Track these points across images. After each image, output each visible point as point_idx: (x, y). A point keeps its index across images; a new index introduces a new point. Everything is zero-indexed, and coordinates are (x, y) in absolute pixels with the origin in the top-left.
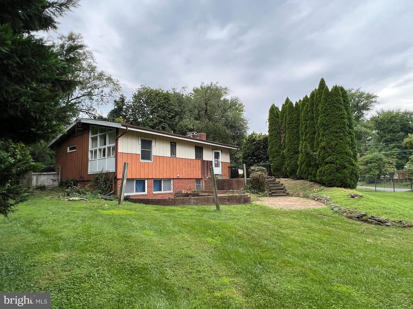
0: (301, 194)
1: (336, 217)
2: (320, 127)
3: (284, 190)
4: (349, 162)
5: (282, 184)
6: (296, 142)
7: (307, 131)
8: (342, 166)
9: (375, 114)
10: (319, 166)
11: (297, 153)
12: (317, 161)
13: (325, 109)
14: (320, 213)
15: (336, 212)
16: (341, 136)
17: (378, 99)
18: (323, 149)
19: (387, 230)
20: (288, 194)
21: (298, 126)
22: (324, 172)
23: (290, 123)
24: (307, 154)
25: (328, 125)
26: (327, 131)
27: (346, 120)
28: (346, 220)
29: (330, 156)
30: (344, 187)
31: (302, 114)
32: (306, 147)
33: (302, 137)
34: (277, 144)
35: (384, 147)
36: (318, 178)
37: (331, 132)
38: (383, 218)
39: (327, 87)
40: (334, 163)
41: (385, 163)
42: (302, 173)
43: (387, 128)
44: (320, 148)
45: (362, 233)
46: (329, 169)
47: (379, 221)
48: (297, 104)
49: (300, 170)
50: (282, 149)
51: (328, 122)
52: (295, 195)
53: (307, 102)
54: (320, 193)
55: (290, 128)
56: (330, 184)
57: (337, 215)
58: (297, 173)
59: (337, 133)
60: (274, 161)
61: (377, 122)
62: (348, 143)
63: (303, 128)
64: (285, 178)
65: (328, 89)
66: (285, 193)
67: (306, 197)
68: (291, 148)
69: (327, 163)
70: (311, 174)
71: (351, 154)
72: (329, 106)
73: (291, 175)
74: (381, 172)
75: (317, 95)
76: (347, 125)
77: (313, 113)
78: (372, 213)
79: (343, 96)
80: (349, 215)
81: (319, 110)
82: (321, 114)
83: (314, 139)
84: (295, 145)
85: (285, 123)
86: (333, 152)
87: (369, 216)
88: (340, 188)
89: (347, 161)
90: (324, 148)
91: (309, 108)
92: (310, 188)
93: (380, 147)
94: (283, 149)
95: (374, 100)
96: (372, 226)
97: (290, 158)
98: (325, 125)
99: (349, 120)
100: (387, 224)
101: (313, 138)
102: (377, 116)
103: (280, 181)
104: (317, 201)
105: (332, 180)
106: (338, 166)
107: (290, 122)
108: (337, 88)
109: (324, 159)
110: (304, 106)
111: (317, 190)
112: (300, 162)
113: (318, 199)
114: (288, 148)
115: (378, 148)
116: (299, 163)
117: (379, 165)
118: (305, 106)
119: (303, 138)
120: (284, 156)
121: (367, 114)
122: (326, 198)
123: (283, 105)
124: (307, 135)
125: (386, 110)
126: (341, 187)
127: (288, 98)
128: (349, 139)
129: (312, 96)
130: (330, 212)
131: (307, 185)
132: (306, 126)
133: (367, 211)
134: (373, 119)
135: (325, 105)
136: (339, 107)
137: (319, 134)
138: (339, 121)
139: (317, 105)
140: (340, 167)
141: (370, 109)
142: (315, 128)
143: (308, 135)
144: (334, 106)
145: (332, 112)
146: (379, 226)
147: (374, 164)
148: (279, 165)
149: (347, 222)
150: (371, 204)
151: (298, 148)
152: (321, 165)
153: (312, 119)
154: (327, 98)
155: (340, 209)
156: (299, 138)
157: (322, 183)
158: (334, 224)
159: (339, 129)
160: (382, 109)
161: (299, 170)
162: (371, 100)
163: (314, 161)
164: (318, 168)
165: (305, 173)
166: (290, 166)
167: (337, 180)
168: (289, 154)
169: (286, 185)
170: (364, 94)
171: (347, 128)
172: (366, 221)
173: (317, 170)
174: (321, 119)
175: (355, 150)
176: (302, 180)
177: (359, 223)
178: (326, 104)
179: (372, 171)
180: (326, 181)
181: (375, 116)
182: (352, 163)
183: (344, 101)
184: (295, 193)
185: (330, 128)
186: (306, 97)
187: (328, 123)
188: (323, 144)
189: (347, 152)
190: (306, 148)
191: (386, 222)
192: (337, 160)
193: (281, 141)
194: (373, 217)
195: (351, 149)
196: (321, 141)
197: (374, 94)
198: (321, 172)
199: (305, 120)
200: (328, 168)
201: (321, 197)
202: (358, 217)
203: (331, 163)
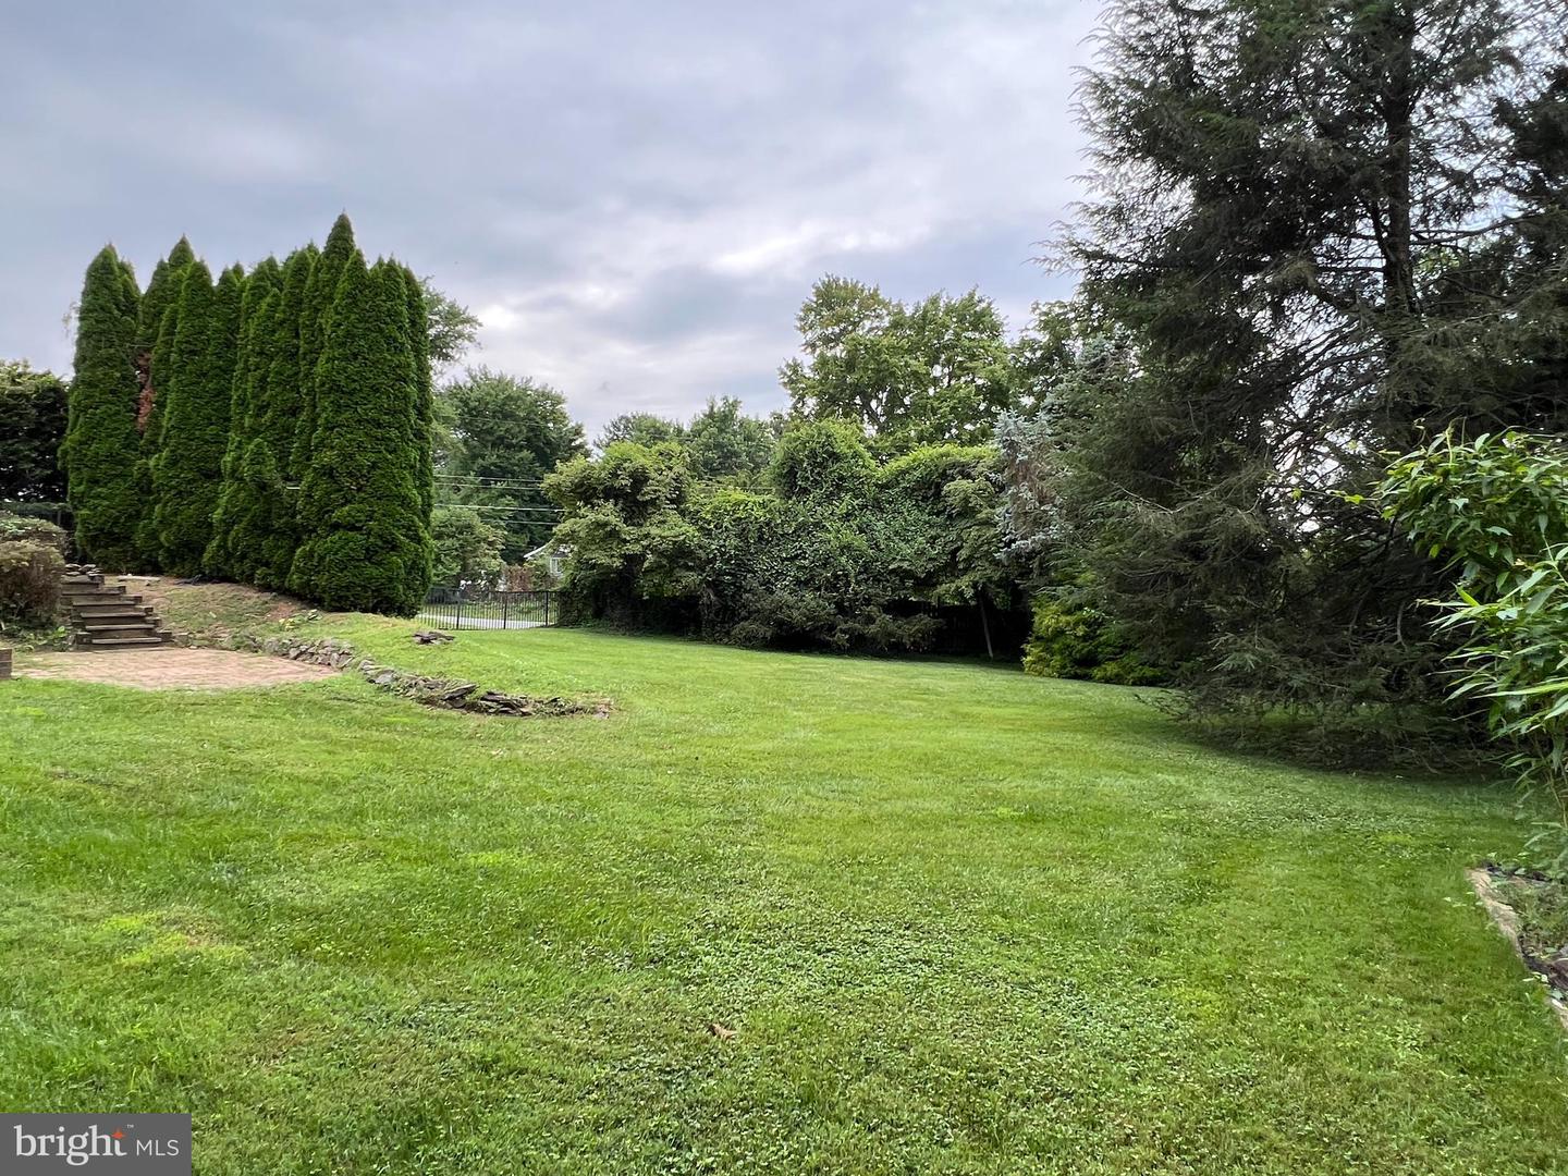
0: (226, 638)
1: (388, 704)
2: (321, 392)
3: (145, 622)
4: (409, 529)
5: (138, 599)
6: (211, 430)
7: (265, 397)
8: (384, 542)
9: (464, 380)
10: (305, 537)
11: (214, 475)
12: (299, 517)
13: (348, 334)
14: (333, 695)
15: (387, 688)
16: (392, 440)
17: (478, 332)
18: (324, 474)
19: (526, 724)
20: (167, 639)
21: (227, 370)
22: (322, 558)
23: (193, 352)
24: (263, 487)
25: (351, 393)
26: (347, 415)
27: (412, 389)
28: (420, 708)
29: (347, 502)
30: (386, 613)
31: (252, 328)
32: (258, 459)
33: (242, 418)
34: (116, 425)
35: (478, 490)
36: (295, 580)
37: (359, 421)
38: (514, 694)
39: (359, 254)
40: (360, 529)
41: (479, 542)
42: (229, 555)
43: (490, 432)
44: (315, 469)
45: (470, 738)
46: (342, 547)
47: (506, 705)
48: (225, 279)
49: (218, 546)
50: (142, 453)
51: (354, 381)
52: (197, 643)
53: (273, 285)
54: (305, 630)
55: (191, 373)
56: (340, 602)
57: (388, 697)
58: (206, 556)
59: (379, 426)
60: (98, 496)
61: (466, 405)
62: (412, 467)
63: (250, 384)
64: (142, 573)
65: (363, 264)
66: (156, 635)
67: (248, 646)
68: (186, 453)
69: (336, 527)
70: (267, 564)
71: (415, 502)
72: (360, 326)
73: (173, 564)
74: (464, 567)
75: (317, 270)
76: (415, 407)
77: (297, 336)
78: (486, 685)
79: (410, 305)
80: (427, 693)
81: (321, 330)
82: (331, 348)
83: (293, 434)
84: (207, 442)
85: (169, 344)
86: (359, 490)
87: (482, 692)
88: (371, 615)
89: (404, 527)
90: (329, 472)
91: (284, 312)
92: (263, 614)
93: (466, 488)
94: (147, 454)
95: (467, 329)
96: (489, 719)
97: (180, 492)
98: (343, 392)
99: (420, 390)
100: (524, 710)
101: (289, 430)
102: (469, 385)
103: (122, 584)
104: (295, 658)
105: (347, 588)
106: (372, 540)
107: (192, 347)
108: (395, 270)
109: (327, 512)
110: (260, 298)
111: (289, 621)
112: (225, 513)
113: (302, 653)
114: (172, 451)
115: (459, 490)
116: (217, 515)
117: (462, 546)
118: (262, 297)
119: (247, 422)
120: (151, 482)
121: (441, 373)
122: (336, 648)
123: (162, 267)
124: (266, 412)
125: (494, 373)
126: (374, 611)
127: (183, 242)
128: (414, 454)
129: (300, 269)
130: (367, 691)
131: (251, 602)
132: (263, 379)
133: (473, 680)
134: (455, 393)
135: (347, 318)
136: (395, 340)
137: (314, 420)
138: (392, 387)
139: (317, 310)
140: (380, 543)
141: (452, 357)
142: (298, 392)
143: (270, 414)
144: (381, 331)
145: (370, 348)
146: (505, 716)
147: (448, 542)
148: (118, 518)
149: (422, 716)
150: (478, 660)
151: (217, 459)
152: (314, 531)
153: (292, 356)
154: (359, 296)
155: (397, 679)
156: (228, 419)
157: (310, 597)
158: (389, 724)
159: (386, 414)
160: (485, 367)
161: (215, 543)
162: (460, 327)
163: (286, 514)
164: (298, 542)
165: (244, 556)
166: (174, 528)
167: (364, 588)
168: (178, 477)
169: (155, 600)
170: (440, 301)
171: (413, 414)
172: (472, 707)
173: (292, 551)
174: (329, 365)
175: (428, 492)
176: (225, 586)
177: (455, 713)
178: (353, 317)
179: (442, 563)
180: (324, 592)
181: (461, 384)
182: (417, 535)
183: (413, 323)
184: (199, 635)
185: (357, 403)
186: (271, 263)
187: (353, 385)
188: (328, 457)
189: (405, 497)
190: (258, 463)
191: (523, 706)
192: (371, 519)
193: (136, 418)
194: (490, 694)
195: (416, 487)
196: (321, 444)
197: (470, 313)
198: (311, 554)
199: (261, 353)
200: (337, 546)
201: (313, 645)
202: (451, 699)
203: (350, 530)
